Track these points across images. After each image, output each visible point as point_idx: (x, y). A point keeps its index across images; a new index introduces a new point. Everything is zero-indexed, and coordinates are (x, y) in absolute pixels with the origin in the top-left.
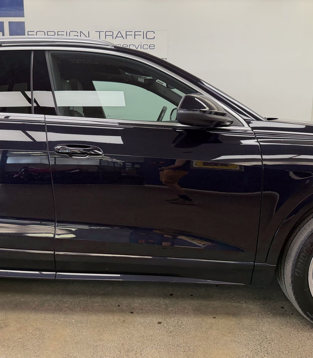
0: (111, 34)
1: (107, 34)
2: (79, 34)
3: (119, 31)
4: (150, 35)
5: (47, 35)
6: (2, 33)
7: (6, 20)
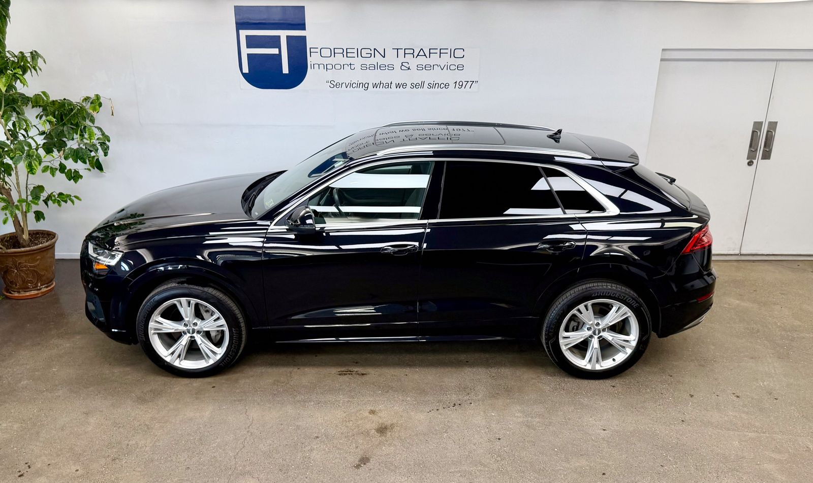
0: (412, 51)
1: (407, 51)
2: (372, 52)
3: (422, 49)
4: (459, 53)
5: (333, 53)
6: (278, 49)
7: (283, 34)
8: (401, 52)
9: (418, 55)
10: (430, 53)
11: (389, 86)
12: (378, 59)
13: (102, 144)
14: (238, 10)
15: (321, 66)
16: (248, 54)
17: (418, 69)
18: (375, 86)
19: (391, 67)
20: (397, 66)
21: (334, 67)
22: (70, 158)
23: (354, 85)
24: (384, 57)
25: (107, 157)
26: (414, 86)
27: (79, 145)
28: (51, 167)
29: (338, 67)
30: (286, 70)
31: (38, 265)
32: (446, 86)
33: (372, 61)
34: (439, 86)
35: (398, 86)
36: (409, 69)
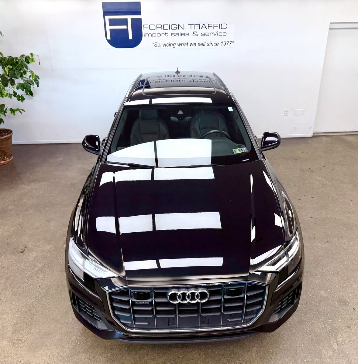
0: (199, 26)
1: (196, 26)
2: (177, 27)
3: (204, 24)
4: (224, 26)
5: (156, 27)
6: (126, 26)
7: (129, 18)
8: (193, 26)
9: (202, 28)
10: (208, 26)
11: (186, 45)
12: (181, 30)
13: (35, 80)
14: (104, 4)
15: (150, 35)
16: (110, 29)
17: (202, 35)
18: (179, 45)
19: (187, 35)
20: (191, 34)
21: (157, 35)
22: (19, 88)
23: (168, 45)
24: (184, 29)
25: (39, 87)
26: (200, 45)
27: (24, 81)
28: (9, 94)
29: (159, 35)
30: (130, 37)
31: (4, 147)
32: (217, 44)
33: (177, 31)
34: (213, 44)
35: (191, 45)
36: (197, 35)
